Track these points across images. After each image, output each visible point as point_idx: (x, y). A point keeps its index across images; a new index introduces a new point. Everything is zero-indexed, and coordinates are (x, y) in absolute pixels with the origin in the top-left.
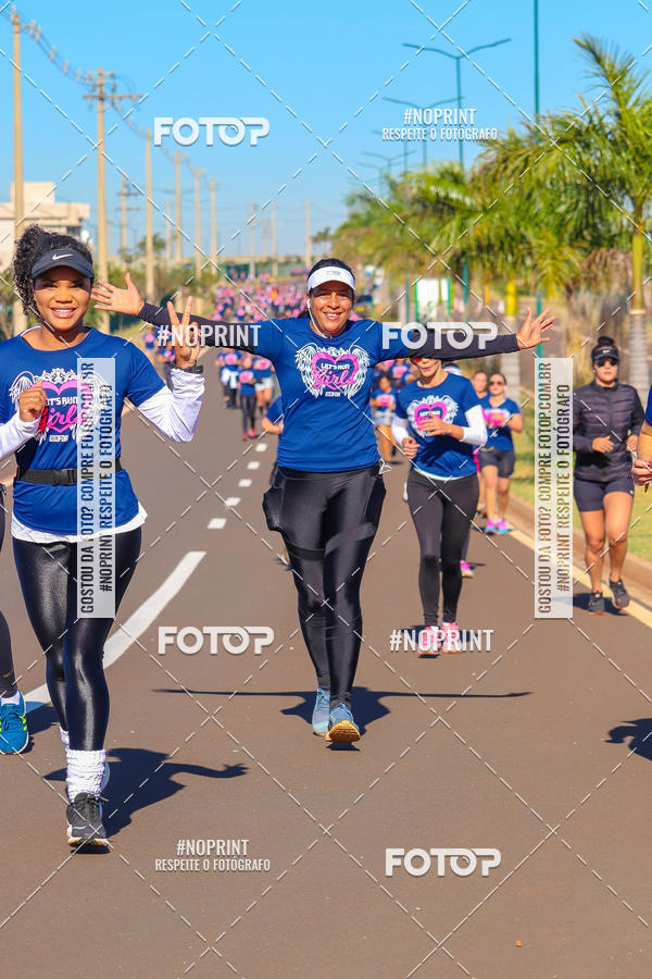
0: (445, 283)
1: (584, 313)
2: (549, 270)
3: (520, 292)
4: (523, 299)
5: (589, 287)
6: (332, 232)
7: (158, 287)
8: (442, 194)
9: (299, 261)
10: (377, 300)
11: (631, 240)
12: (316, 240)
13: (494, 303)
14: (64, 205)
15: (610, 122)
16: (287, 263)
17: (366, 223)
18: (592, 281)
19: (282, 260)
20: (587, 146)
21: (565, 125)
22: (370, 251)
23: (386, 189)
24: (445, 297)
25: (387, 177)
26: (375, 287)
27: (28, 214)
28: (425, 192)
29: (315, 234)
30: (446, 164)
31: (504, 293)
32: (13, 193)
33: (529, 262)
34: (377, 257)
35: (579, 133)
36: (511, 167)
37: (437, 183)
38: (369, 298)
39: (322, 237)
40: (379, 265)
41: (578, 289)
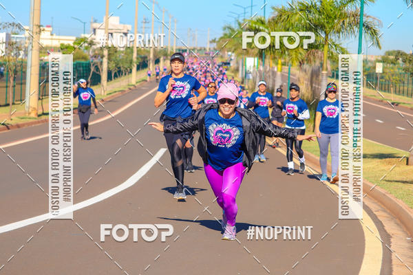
0: (256, 59)
1: (305, 71)
2: (294, 56)
3: (283, 64)
4: (283, 67)
5: (308, 63)
6: (217, 40)
7: (154, 56)
8: (257, 27)
9: (205, 49)
10: (231, 65)
11: (323, 46)
12: (211, 42)
13: (273, 68)
14: (122, 25)
15: (318, 4)
16: (200, 50)
17: (229, 37)
18: (309, 61)
19: (198, 48)
20: (310, 12)
21: (302, 4)
22: (230, 46)
23: (237, 25)
24: (256, 64)
25: (237, 21)
26: (231, 60)
27: (110, 27)
28: (251, 26)
29: (211, 40)
30: (259, 17)
31: (277, 64)
32: (104, 20)
33: (286, 53)
34: (233, 49)
35: (307, 7)
36: (283, 18)
37: (256, 23)
38: (229, 64)
39: (214, 41)
40: (233, 52)
41: (304, 64)
